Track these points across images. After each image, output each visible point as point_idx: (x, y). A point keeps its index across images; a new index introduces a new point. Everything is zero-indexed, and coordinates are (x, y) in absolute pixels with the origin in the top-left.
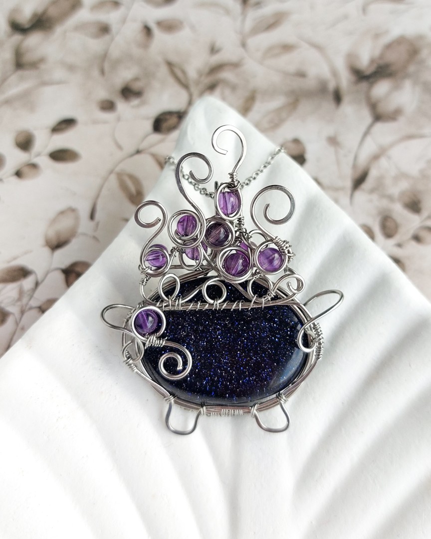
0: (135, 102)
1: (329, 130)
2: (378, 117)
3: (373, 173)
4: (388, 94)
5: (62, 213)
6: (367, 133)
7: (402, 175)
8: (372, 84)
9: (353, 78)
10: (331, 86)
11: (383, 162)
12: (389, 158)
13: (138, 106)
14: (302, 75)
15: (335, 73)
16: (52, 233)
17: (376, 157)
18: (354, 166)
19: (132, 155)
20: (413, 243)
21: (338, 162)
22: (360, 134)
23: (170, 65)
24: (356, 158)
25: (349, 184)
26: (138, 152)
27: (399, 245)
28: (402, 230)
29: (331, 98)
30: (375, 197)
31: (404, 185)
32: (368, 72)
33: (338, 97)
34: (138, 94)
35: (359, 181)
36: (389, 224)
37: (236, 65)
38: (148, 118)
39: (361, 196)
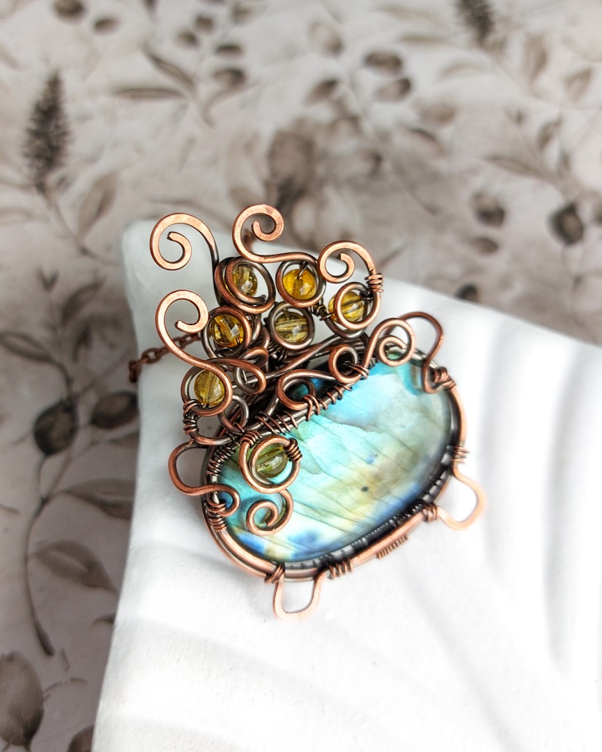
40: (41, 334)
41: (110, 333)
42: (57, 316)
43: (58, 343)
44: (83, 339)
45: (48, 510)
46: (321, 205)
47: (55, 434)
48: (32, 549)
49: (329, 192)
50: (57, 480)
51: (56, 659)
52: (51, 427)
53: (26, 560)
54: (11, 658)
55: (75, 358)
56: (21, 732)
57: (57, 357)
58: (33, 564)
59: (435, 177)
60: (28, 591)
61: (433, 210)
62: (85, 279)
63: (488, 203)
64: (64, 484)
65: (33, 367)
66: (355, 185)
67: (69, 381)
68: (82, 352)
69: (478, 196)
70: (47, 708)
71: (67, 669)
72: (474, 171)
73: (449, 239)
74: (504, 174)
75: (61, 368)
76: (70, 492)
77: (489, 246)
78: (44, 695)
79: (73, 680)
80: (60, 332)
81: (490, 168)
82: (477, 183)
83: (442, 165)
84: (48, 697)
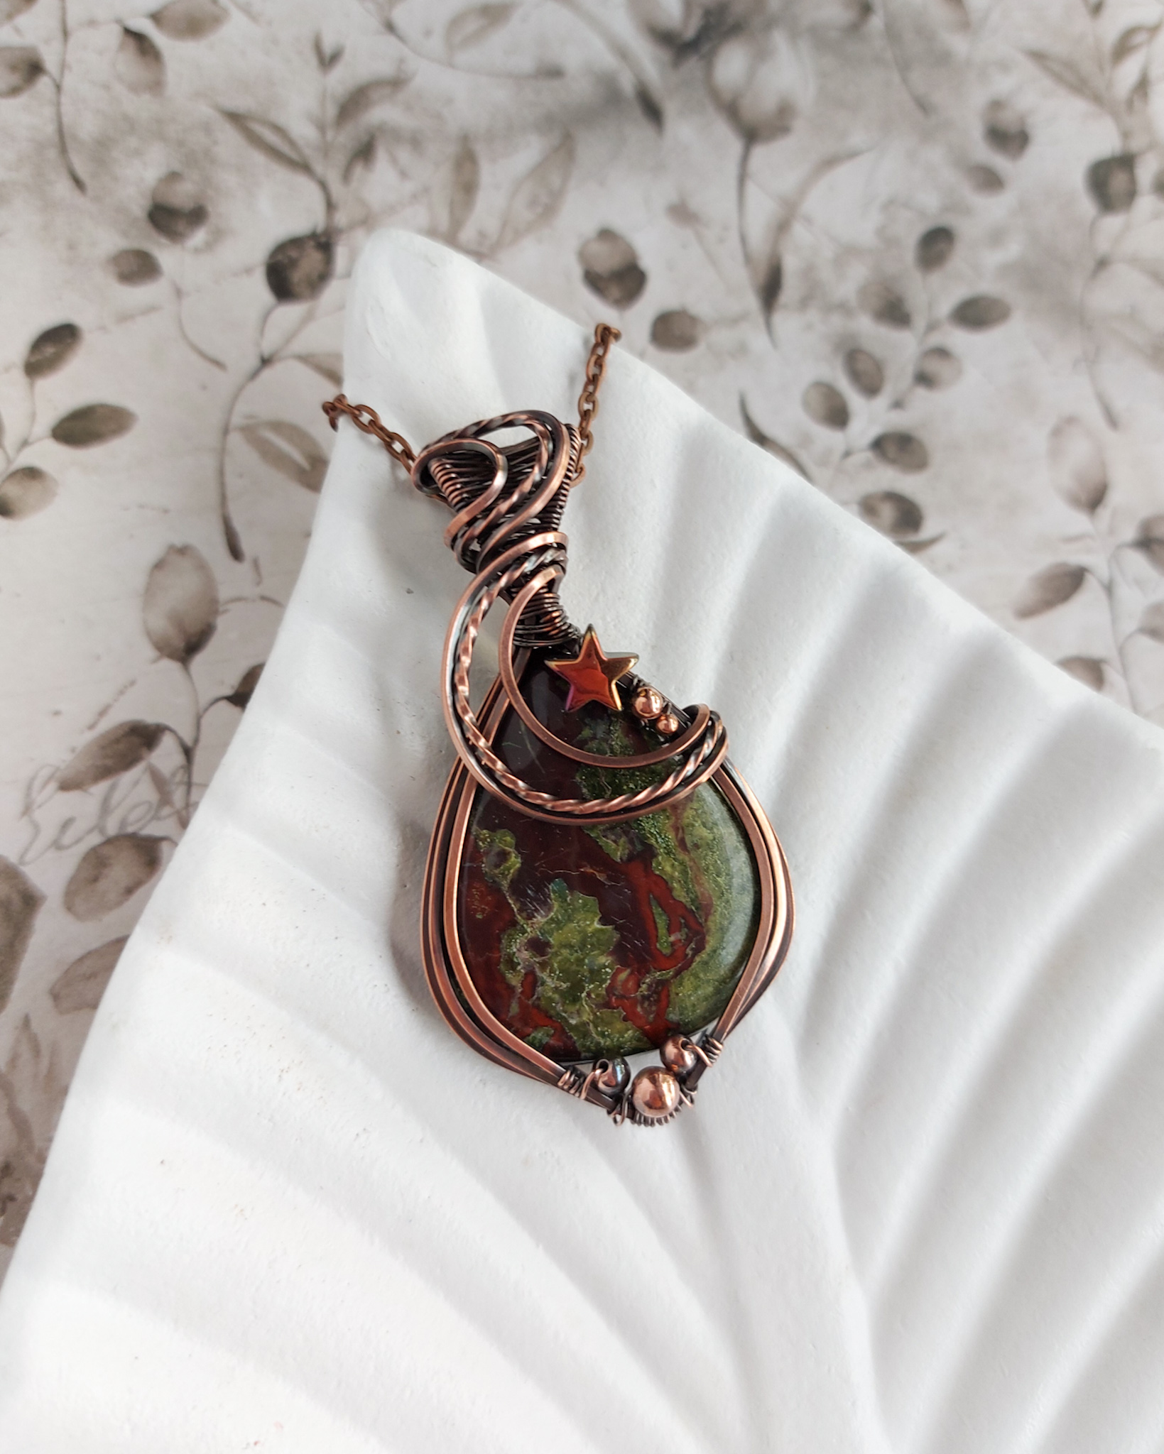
0: (199, 237)
1: (664, 192)
2: (751, 135)
3: (791, 265)
4: (751, 73)
5: (159, 566)
6: (742, 178)
7: (847, 253)
8: (709, 62)
9: (665, 55)
10: (627, 84)
11: (799, 231)
12: (809, 221)
13: (209, 246)
14: (554, 73)
15: (623, 53)
16: (160, 623)
17: (782, 227)
18: (748, 259)
19: (254, 375)
20: (921, 392)
21: (712, 260)
22: (732, 182)
23: (235, 118)
24: (743, 240)
25: (752, 302)
26: (266, 362)
27: (898, 404)
28: (891, 372)
29: (637, 111)
30: (813, 315)
31: (858, 274)
32: (690, 33)
33: (652, 111)
34: (197, 215)
35: (770, 289)
36: (863, 365)
37: (396, 83)
38: (248, 271)
39: (785, 321)
40: (303, 131)
41: (404, 155)
42: (331, 111)
43: (326, 150)
44: (365, 152)
45: (267, 374)
46: (762, 55)
47: (297, 277)
48: (237, 420)
49: (779, 39)
50: (289, 339)
51: (244, 568)
52: (293, 263)
53: (226, 431)
54: (183, 551)
55: (346, 176)
56: (179, 643)
57: (319, 168)
58: (235, 439)
59: (943, 59)
60: (221, 473)
61: (924, 106)
62: (384, 68)
63: (1008, 119)
64: (299, 346)
65: (282, 174)
66: (819, 38)
67: (330, 206)
68: (358, 170)
69: (996, 105)
70: (221, 623)
71: (259, 583)
72: (1005, 66)
73: (935, 154)
74: (1047, 83)
75: (323, 185)
76: (305, 359)
77: (990, 181)
78: (221, 609)
79: (263, 598)
80: (330, 135)
81: (1028, 68)
82: (1002, 85)
83: (959, 44)
84: (225, 611)
